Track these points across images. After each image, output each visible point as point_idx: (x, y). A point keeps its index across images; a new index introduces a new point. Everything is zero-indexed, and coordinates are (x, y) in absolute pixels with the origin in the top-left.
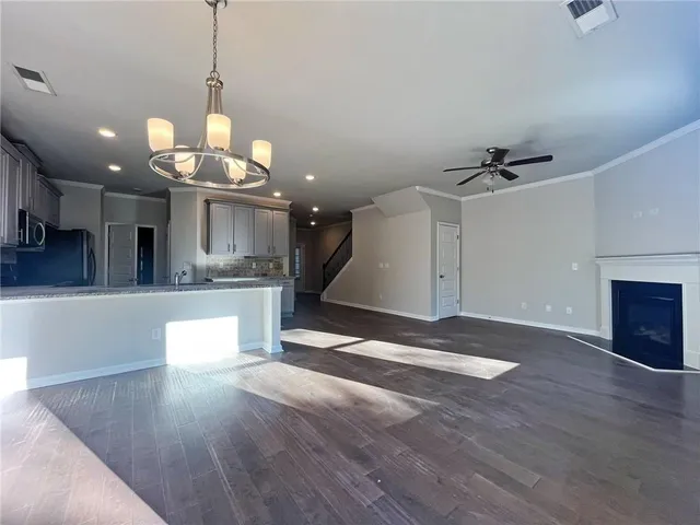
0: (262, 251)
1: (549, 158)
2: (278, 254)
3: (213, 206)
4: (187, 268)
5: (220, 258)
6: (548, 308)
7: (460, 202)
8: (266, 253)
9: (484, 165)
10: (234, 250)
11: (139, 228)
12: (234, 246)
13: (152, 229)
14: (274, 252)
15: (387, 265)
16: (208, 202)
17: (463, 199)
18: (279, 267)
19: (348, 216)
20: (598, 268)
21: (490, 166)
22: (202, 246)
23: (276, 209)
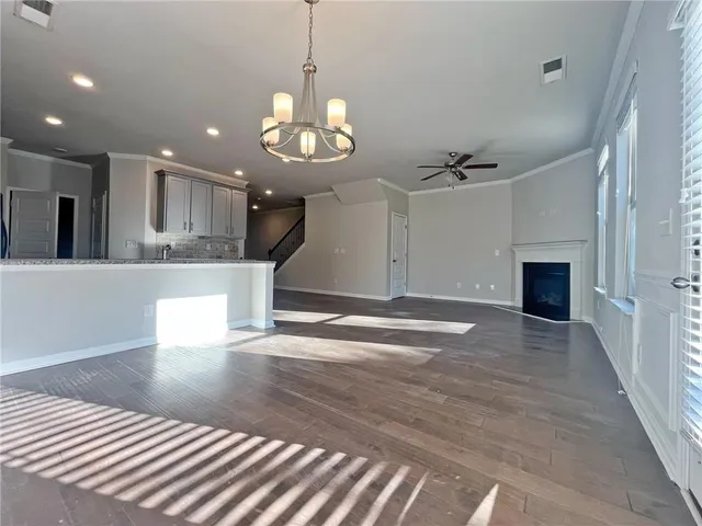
0: (220, 232)
1: (495, 166)
2: (236, 234)
3: (169, 179)
4: (131, 246)
5: (172, 237)
6: (478, 286)
7: (407, 196)
8: (223, 234)
9: (447, 166)
10: (190, 229)
11: (60, 198)
12: (191, 224)
13: (72, 200)
14: (232, 233)
15: (343, 251)
16: (161, 175)
17: (411, 194)
18: (234, 250)
19: (302, 202)
20: (513, 252)
21: (452, 166)
22: (152, 223)
23: (236, 188)
